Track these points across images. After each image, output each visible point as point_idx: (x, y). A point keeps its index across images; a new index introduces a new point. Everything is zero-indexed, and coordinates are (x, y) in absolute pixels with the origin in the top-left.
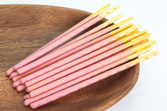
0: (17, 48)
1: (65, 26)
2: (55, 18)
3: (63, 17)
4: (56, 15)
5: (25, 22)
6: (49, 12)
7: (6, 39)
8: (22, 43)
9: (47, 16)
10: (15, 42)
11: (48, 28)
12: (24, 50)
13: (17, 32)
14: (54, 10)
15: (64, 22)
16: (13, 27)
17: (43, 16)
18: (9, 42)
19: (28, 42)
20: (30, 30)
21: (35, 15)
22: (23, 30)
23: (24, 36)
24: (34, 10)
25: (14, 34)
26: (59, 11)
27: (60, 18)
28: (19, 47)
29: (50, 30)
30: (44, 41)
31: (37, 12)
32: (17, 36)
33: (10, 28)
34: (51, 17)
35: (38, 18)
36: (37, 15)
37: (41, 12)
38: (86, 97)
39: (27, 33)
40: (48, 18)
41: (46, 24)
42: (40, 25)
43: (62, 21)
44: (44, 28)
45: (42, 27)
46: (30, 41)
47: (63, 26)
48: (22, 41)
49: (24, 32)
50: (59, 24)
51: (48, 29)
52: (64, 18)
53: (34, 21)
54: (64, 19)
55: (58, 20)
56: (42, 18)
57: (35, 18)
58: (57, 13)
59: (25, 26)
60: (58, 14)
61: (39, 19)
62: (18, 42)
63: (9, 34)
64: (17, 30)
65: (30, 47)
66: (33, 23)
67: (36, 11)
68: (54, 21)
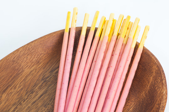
0: (29, 107)
1: (46, 57)
2: (33, 56)
3: (39, 50)
4: (32, 53)
5: (10, 79)
6: (24, 54)
7: (10, 107)
8: (27, 100)
9: (25, 59)
10: (20, 104)
11: (33, 70)
12: (38, 104)
13: (11, 93)
14: (27, 49)
15: (43, 55)
16: (4, 91)
17: (22, 62)
18: (16, 108)
19: (31, 95)
20: (21, 83)
21: (15, 66)
22: (15, 88)
23: (22, 92)
24: (10, 62)
25: (11, 97)
26: (32, 47)
27: (37, 54)
28: (30, 105)
29: (37, 71)
30: (43, 83)
31: (14, 61)
32: (16, 97)
33: (3, 93)
34: (29, 57)
35: (19, 66)
36: (16, 64)
37: (18, 59)
38: (133, 103)
39: (21, 88)
40: (28, 61)
41: (29, 67)
42: (25, 71)
43: (41, 55)
44: (31, 72)
45: (28, 73)
46: (32, 93)
47: (45, 59)
48: (26, 98)
49: (17, 88)
50: (40, 59)
51: (35, 71)
52: (41, 51)
53: (17, 72)
54: (41, 53)
55: (36, 56)
56: (23, 64)
57: (16, 68)
58: (31, 51)
59: (13, 82)
60: (33, 51)
61: (21, 67)
62: (24, 101)
63: (7, 100)
64: (10, 92)
65: (39, 98)
66: (18, 75)
67: (12, 61)
68: (34, 60)
